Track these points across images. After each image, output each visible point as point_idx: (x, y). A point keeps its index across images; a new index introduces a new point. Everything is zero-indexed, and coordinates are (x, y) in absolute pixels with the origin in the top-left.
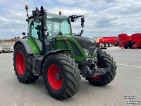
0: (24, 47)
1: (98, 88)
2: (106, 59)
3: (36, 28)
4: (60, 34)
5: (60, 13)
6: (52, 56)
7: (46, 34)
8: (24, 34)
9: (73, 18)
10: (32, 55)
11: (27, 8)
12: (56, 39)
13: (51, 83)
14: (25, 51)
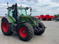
0: (7, 20)
1: (38, 36)
2: (41, 25)
3: (12, 12)
4: (23, 15)
5: (21, 6)
6: (22, 24)
7: (18, 15)
8: (6, 14)
9: (27, 8)
10: (11, 23)
11: (8, 4)
12: (21, 17)
13: (21, 35)
14: (8, 22)
